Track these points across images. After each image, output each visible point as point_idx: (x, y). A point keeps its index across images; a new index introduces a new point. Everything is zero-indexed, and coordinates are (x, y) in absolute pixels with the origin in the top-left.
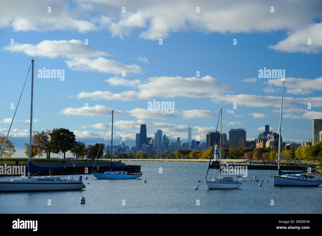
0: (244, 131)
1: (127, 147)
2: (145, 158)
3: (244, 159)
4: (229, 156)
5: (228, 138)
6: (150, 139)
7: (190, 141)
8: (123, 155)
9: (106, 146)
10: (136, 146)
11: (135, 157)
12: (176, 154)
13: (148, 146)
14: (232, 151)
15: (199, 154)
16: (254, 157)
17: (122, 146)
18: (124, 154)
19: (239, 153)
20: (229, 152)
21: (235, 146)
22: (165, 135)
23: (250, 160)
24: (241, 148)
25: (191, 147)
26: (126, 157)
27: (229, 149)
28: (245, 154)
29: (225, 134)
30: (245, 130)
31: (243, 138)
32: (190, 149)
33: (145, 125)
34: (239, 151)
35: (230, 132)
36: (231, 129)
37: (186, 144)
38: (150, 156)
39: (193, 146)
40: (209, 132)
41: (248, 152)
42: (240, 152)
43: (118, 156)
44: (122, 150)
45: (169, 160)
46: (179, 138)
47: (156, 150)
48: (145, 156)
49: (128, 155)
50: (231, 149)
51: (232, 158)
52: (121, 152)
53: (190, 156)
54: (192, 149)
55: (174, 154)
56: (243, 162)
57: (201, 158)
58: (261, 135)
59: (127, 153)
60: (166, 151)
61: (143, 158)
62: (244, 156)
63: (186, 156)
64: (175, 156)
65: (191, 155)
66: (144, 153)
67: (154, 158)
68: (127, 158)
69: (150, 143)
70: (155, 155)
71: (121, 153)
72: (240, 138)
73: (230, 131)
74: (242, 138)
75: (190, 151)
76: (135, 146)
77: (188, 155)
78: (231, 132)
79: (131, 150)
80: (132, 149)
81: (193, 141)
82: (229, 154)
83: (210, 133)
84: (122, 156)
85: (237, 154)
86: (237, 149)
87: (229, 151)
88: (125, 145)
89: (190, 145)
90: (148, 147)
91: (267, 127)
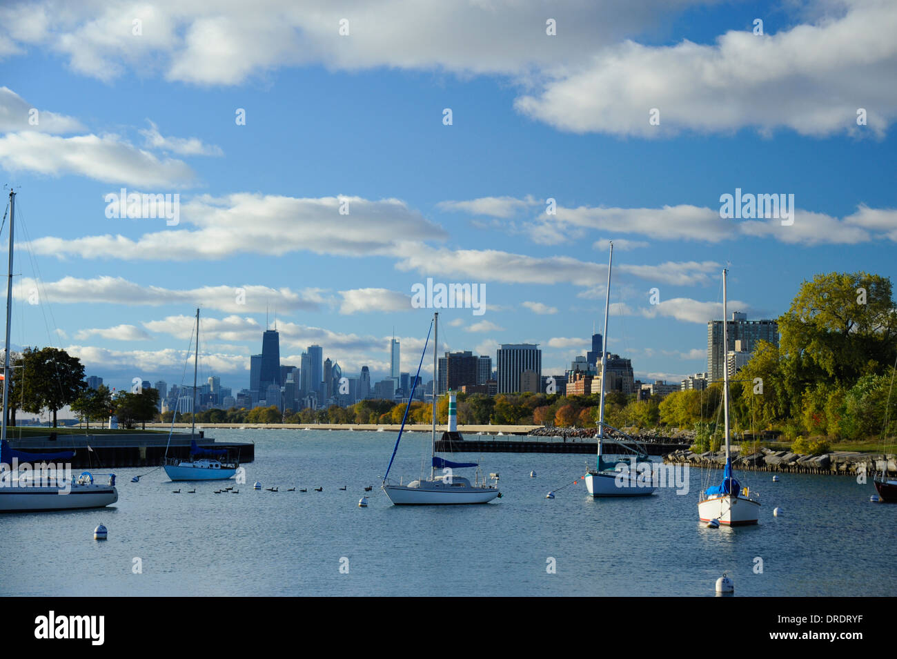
0: (537, 351)
1: (228, 392)
2: (273, 421)
3: (534, 424)
4: (496, 415)
5: (494, 369)
6: (290, 369)
7: (394, 376)
8: (214, 414)
9: (169, 387)
10: (251, 389)
11: (246, 418)
12: (356, 412)
13: (283, 389)
14: (501, 405)
15: (416, 412)
16: (559, 418)
17: (212, 389)
18: (216, 410)
19: (520, 409)
20: (494, 406)
21: (513, 391)
22: (328, 359)
23: (548, 427)
24: (527, 397)
25: (397, 391)
26: (222, 417)
27: (495, 397)
28: (537, 412)
29: (488, 357)
30: (538, 348)
31: (534, 369)
32: (394, 397)
33: (274, 331)
34: (521, 403)
35: (500, 353)
36: (503, 345)
37: (386, 385)
38: (288, 415)
39: (402, 391)
40: (446, 353)
41: (545, 407)
42: (523, 406)
43: (202, 415)
44: (212, 400)
45: (338, 426)
46: (365, 369)
47: (303, 399)
48: (275, 417)
49: (229, 414)
50: (499, 398)
51: (502, 421)
52: (211, 406)
53: (394, 416)
54: (400, 396)
55: (352, 410)
56: (530, 433)
57: (422, 421)
58: (579, 360)
59: (226, 406)
60: (331, 402)
61: (268, 420)
62: (533, 418)
63: (383, 415)
64: (354, 416)
65: (395, 413)
66: (272, 407)
67: (297, 420)
68: (225, 422)
69: (287, 381)
70: (300, 414)
71: (209, 407)
72: (527, 368)
73: (500, 351)
74: (530, 368)
75: (393, 404)
76: (248, 387)
77: (388, 413)
78: (503, 353)
79: (236, 398)
80: (239, 395)
81: (405, 376)
82: (493, 413)
83: (448, 355)
84: (212, 416)
85: (515, 411)
86: (515, 397)
87: (495, 403)
88: (220, 387)
89: (396, 388)
90: (283, 392)
91: (597, 340)
